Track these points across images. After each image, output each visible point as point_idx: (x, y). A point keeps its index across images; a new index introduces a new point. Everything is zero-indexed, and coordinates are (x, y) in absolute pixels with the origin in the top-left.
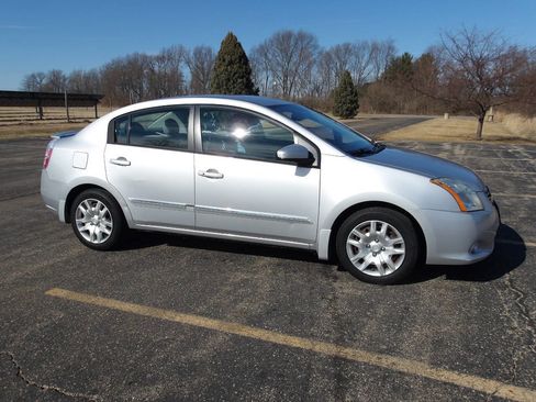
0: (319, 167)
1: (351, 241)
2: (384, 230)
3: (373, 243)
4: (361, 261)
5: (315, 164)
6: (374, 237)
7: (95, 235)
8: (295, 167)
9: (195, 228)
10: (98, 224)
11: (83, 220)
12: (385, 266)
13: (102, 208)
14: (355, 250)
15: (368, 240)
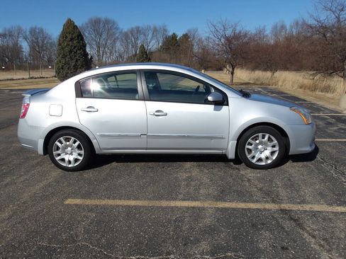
0: (228, 105)
1: (247, 147)
2: (266, 138)
3: (260, 147)
4: (253, 157)
5: (225, 103)
6: (260, 143)
7: (70, 162)
8: (213, 106)
9: (146, 149)
10: (71, 154)
11: (59, 152)
12: (267, 158)
13: (75, 142)
14: (250, 151)
15: (257, 145)
